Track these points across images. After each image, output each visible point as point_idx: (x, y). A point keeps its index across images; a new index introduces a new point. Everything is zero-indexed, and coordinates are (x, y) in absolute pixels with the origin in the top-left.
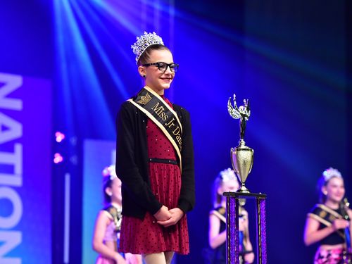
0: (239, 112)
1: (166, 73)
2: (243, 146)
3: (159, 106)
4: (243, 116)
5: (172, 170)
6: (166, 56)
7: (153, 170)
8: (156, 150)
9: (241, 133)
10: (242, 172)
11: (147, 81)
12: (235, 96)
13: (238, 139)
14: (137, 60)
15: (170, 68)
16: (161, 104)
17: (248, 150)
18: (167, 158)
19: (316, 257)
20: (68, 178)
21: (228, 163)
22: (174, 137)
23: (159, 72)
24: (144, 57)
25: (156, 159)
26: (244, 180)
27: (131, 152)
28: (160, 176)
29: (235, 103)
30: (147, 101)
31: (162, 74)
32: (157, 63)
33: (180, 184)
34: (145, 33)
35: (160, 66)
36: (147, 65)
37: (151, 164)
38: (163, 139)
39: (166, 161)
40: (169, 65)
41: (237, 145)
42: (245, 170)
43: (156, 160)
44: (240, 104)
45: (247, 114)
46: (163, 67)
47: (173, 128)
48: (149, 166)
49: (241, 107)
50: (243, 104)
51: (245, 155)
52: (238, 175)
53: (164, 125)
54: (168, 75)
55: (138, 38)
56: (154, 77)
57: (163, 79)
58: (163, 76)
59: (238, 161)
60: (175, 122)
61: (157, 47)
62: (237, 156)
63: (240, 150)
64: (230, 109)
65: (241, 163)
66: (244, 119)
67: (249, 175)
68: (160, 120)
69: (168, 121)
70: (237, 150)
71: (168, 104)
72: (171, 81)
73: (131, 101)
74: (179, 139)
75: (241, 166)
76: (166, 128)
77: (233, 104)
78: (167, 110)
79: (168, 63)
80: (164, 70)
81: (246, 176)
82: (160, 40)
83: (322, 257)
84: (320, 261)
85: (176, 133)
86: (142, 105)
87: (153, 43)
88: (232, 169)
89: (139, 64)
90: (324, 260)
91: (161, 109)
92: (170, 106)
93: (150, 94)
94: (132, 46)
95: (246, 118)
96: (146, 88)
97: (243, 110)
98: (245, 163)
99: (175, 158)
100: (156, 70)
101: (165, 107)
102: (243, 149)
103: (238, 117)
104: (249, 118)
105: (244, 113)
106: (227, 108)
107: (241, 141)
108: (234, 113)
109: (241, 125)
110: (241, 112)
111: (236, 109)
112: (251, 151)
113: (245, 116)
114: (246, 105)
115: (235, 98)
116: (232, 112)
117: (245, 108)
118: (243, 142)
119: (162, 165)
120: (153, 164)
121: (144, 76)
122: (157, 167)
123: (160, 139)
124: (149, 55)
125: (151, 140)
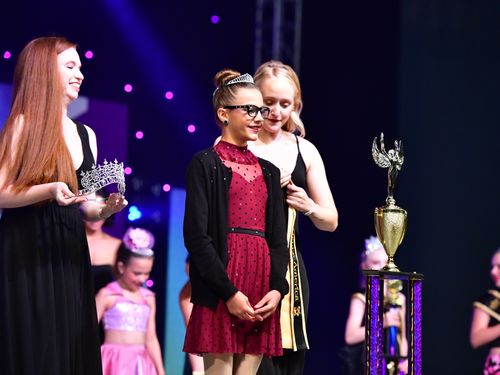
0: (387, 158)
1: (256, 119)
2: (392, 207)
4: (394, 163)
5: (261, 244)
7: (236, 242)
8: (240, 218)
9: (391, 188)
10: (390, 242)
12: (382, 135)
13: (387, 196)
15: (262, 112)
17: (399, 211)
19: (487, 364)
25: (239, 228)
26: (392, 254)
28: (245, 251)
29: (383, 145)
31: (251, 120)
32: (247, 106)
40: (260, 109)
41: (384, 204)
42: (393, 239)
43: (239, 230)
44: (389, 146)
46: (252, 111)
49: (391, 151)
51: (394, 219)
58: (253, 124)
62: (382, 220)
63: (387, 211)
64: (375, 154)
65: (389, 229)
66: (395, 168)
67: (399, 247)
70: (384, 211)
75: (389, 234)
81: (396, 247)
83: (494, 364)
84: (491, 370)
90: (496, 368)
95: (398, 167)
97: (394, 155)
98: (394, 230)
99: (263, 229)
100: (244, 115)
102: (393, 211)
103: (387, 164)
104: (402, 167)
105: (394, 159)
106: (371, 153)
107: (389, 199)
108: (380, 159)
109: (390, 176)
110: (391, 158)
111: (384, 154)
112: (403, 212)
113: (397, 163)
114: (399, 149)
115: (382, 139)
116: (377, 158)
117: (397, 153)
118: (392, 201)
119: (249, 237)
120: (236, 235)
121: (226, 122)
122: (242, 239)
123: (246, 204)
124: (234, 95)
125: (234, 204)
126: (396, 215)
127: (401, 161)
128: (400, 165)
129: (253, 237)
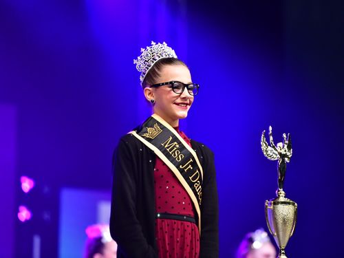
0: (276, 151)
2: (282, 199)
3: (172, 142)
4: (283, 156)
5: (189, 230)
6: (181, 73)
7: (161, 228)
8: (166, 202)
9: (280, 180)
10: (281, 234)
11: (155, 108)
12: (271, 128)
13: (276, 188)
14: (141, 79)
16: (175, 139)
17: (289, 203)
18: (182, 212)
20: (37, 241)
21: (261, 222)
22: (191, 185)
25: (166, 213)
26: (283, 245)
27: (132, 203)
28: (171, 237)
29: (271, 138)
30: (156, 134)
31: (177, 97)
32: (171, 83)
33: (198, 251)
34: (153, 43)
35: (174, 86)
36: (157, 86)
37: (159, 221)
38: (177, 187)
39: (179, 217)
40: (187, 86)
42: (284, 231)
44: (278, 139)
45: (288, 154)
46: (178, 88)
47: (191, 172)
48: (156, 224)
49: (280, 144)
50: (282, 140)
51: (285, 211)
52: (276, 238)
53: (178, 167)
54: (185, 99)
55: (143, 50)
56: (165, 102)
57: (178, 104)
58: (179, 101)
59: (275, 219)
61: (169, 61)
62: (273, 212)
63: (278, 203)
64: (264, 147)
65: (280, 221)
66: (283, 161)
67: (291, 239)
69: (183, 162)
70: (275, 204)
71: (184, 139)
72: (189, 107)
73: (134, 133)
74: (198, 188)
75: (280, 226)
76: (181, 171)
77: (268, 140)
79: (186, 83)
81: (287, 239)
82: (172, 53)
85: (194, 179)
86: (149, 140)
87: (164, 57)
88: (267, 230)
91: (175, 146)
92: (187, 142)
93: (160, 125)
94: (135, 62)
95: (286, 159)
96: (155, 116)
97: (282, 148)
98: (285, 222)
99: (192, 214)
100: (169, 92)
101: (180, 143)
102: (282, 203)
103: (276, 157)
104: (291, 159)
105: (283, 153)
106: (261, 146)
107: (279, 191)
108: (269, 152)
109: (280, 169)
110: (279, 150)
111: (273, 147)
112: (294, 204)
113: (286, 156)
114: (287, 142)
115: (271, 132)
116: (267, 151)
117: (286, 146)
118: (282, 193)
119: (175, 223)
120: (163, 221)
121: (152, 101)
122: (168, 225)
123: (173, 187)
124: (159, 72)
125: (161, 187)
126: (287, 207)
127: (290, 154)
128: (288, 158)
129: (180, 222)
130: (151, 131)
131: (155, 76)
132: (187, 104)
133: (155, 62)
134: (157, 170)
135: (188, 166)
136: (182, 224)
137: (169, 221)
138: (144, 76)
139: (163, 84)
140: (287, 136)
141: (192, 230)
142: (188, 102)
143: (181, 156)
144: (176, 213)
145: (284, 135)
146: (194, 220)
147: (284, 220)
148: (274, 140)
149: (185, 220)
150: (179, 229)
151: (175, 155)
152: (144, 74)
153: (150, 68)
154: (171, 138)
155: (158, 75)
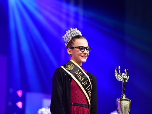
0: (122, 77)
1: (84, 53)
2: (124, 98)
4: (125, 79)
5: (86, 111)
6: (84, 42)
7: (74, 110)
8: (76, 98)
9: (123, 90)
12: (119, 67)
13: (122, 93)
14: (66, 45)
15: (87, 49)
16: (80, 71)
17: (127, 100)
22: (87, 91)
23: (80, 52)
24: (71, 43)
29: (120, 71)
30: (72, 68)
31: (82, 53)
32: (79, 47)
35: (81, 48)
36: (73, 48)
37: (73, 106)
40: (86, 48)
41: (120, 97)
42: (125, 112)
43: (75, 104)
44: (123, 72)
45: (127, 78)
46: (82, 49)
50: (124, 72)
51: (125, 104)
53: (81, 83)
54: (85, 54)
55: (66, 32)
56: (77, 55)
58: (83, 55)
59: (121, 107)
60: (88, 82)
61: (78, 37)
62: (120, 104)
63: (123, 100)
64: (116, 75)
65: (123, 108)
66: (125, 81)
68: (79, 80)
70: (121, 100)
72: (87, 57)
75: (123, 110)
76: (83, 85)
77: (118, 72)
78: (83, 75)
79: (86, 47)
80: (83, 51)
85: (88, 89)
87: (76, 35)
89: (67, 47)
91: (80, 74)
93: (74, 64)
94: (63, 37)
95: (126, 80)
97: (124, 75)
99: (87, 104)
100: (78, 51)
102: (124, 100)
103: (122, 80)
104: (128, 80)
105: (125, 78)
106: (115, 74)
107: (123, 95)
108: (119, 77)
109: (123, 85)
110: (123, 77)
111: (120, 75)
112: (129, 101)
113: (126, 79)
114: (126, 73)
115: (119, 68)
116: (117, 77)
117: (126, 75)
118: (124, 95)
119: (80, 108)
120: (74, 107)
121: (71, 55)
122: (77, 108)
123: (79, 92)
124: (74, 42)
125: (73, 92)
126: (126, 102)
127: (128, 78)
128: (127, 80)
129: (82, 108)
130: (70, 67)
131: (72, 44)
132: (86, 56)
133: (72, 37)
134: (72, 84)
135: (86, 83)
136: (83, 108)
137: (77, 107)
138: (67, 44)
139: (76, 47)
140: (126, 70)
141: (87, 111)
142: (87, 55)
143: (83, 79)
144: (80, 103)
145: (125, 70)
146: (88, 107)
147: (125, 107)
148: (121, 72)
149: (84, 107)
150: (81, 111)
151: (80, 78)
152: (67, 42)
153: (70, 40)
154: (79, 70)
155: (74, 43)
